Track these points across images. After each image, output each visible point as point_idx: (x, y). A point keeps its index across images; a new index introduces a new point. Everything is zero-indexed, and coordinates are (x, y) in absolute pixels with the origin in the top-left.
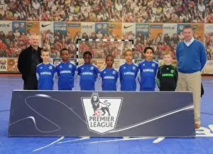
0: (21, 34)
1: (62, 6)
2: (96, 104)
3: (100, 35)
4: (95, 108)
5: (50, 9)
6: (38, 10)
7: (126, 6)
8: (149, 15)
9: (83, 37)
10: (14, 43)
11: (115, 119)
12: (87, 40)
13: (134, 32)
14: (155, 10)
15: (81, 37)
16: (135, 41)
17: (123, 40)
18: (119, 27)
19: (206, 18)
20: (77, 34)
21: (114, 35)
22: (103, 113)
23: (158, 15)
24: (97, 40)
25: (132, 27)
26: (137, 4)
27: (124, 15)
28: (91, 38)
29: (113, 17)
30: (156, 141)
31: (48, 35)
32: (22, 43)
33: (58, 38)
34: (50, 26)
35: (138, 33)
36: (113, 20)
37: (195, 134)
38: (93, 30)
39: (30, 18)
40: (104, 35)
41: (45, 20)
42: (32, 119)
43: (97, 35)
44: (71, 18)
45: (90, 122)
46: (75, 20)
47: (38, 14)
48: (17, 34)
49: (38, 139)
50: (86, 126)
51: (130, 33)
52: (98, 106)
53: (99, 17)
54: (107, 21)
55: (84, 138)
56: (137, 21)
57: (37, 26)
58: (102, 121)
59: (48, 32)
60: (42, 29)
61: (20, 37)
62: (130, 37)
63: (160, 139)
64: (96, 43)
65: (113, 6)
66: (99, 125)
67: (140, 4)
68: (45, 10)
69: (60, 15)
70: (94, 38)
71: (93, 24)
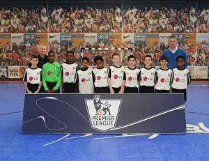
0: (31, 44)
1: (68, 19)
2: (98, 105)
3: (102, 45)
4: (97, 109)
5: (57, 22)
6: (47, 23)
7: (125, 18)
8: (146, 26)
9: (87, 47)
10: (25, 53)
11: (115, 119)
12: (90, 49)
13: (133, 41)
14: (151, 22)
15: (84, 46)
16: (134, 49)
17: (123, 49)
18: (119, 37)
19: (197, 28)
20: (81, 43)
21: (115, 44)
22: (104, 113)
23: (154, 25)
24: (100, 49)
25: (131, 37)
26: (135, 16)
27: (124, 26)
28: (94, 47)
29: (113, 28)
30: (151, 137)
31: (55, 45)
32: (32, 52)
33: (64, 47)
34: (57, 37)
35: (136, 42)
36: (114, 30)
37: (186, 131)
38: (96, 40)
39: (40, 31)
40: (105, 44)
41: (52, 32)
42: (42, 119)
43: (99, 45)
44: (75, 29)
45: (93, 121)
46: (79, 32)
47: (46, 27)
48: (28, 45)
49: (47, 136)
50: (89, 124)
51: (130, 42)
52: (100, 107)
53: (101, 28)
54: (108, 31)
55: (88, 135)
56: (135, 32)
57: (45, 37)
58: (104, 120)
59: (56, 42)
60: (50, 40)
61: (30, 47)
62: (129, 46)
63: (155, 135)
64: (99, 51)
65: (113, 18)
66: (101, 123)
67: (137, 16)
68: (53, 23)
69: (66, 27)
70: (97, 48)
71: (95, 34)
